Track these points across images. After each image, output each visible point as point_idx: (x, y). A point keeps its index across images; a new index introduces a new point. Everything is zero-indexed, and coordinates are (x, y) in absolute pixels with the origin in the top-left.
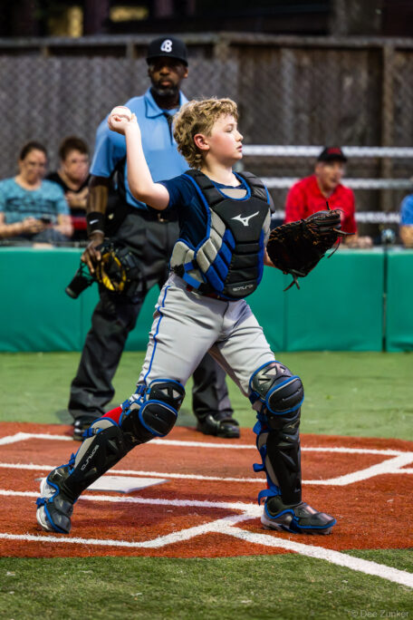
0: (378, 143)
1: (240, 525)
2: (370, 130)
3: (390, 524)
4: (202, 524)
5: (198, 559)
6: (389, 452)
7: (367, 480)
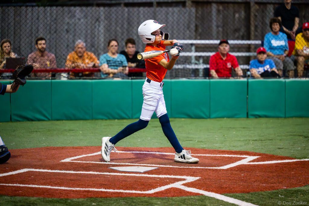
0: (249, 39)
1: (184, 185)
2: (245, 34)
3: (241, 184)
4: (170, 184)
5: (166, 198)
6: (244, 156)
7: (234, 167)
